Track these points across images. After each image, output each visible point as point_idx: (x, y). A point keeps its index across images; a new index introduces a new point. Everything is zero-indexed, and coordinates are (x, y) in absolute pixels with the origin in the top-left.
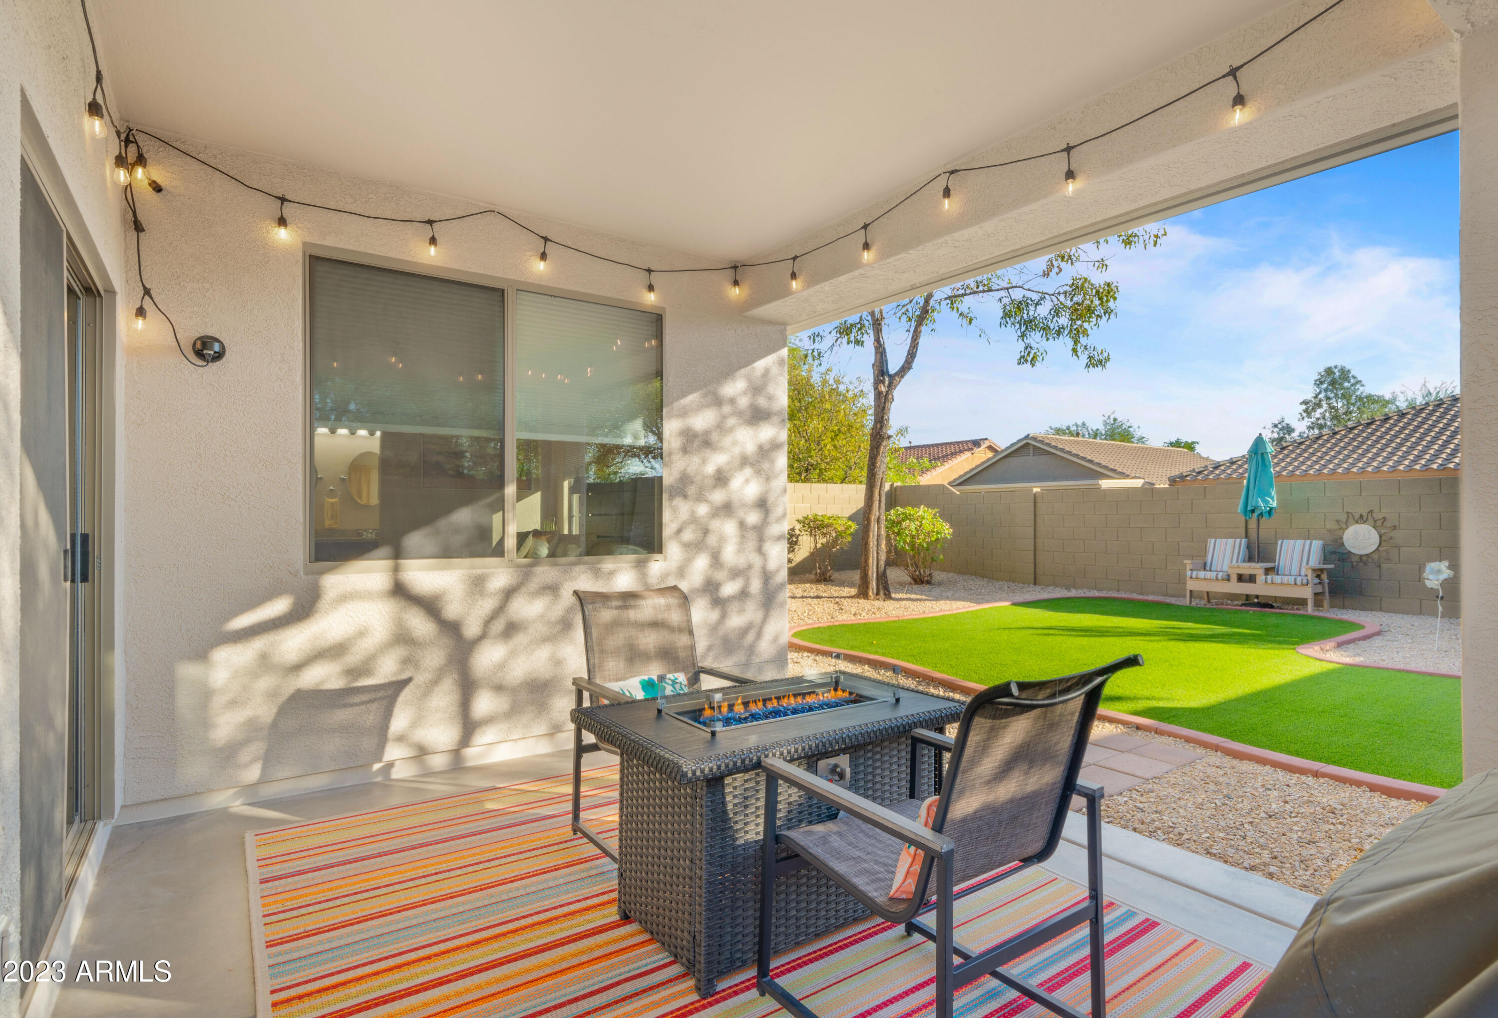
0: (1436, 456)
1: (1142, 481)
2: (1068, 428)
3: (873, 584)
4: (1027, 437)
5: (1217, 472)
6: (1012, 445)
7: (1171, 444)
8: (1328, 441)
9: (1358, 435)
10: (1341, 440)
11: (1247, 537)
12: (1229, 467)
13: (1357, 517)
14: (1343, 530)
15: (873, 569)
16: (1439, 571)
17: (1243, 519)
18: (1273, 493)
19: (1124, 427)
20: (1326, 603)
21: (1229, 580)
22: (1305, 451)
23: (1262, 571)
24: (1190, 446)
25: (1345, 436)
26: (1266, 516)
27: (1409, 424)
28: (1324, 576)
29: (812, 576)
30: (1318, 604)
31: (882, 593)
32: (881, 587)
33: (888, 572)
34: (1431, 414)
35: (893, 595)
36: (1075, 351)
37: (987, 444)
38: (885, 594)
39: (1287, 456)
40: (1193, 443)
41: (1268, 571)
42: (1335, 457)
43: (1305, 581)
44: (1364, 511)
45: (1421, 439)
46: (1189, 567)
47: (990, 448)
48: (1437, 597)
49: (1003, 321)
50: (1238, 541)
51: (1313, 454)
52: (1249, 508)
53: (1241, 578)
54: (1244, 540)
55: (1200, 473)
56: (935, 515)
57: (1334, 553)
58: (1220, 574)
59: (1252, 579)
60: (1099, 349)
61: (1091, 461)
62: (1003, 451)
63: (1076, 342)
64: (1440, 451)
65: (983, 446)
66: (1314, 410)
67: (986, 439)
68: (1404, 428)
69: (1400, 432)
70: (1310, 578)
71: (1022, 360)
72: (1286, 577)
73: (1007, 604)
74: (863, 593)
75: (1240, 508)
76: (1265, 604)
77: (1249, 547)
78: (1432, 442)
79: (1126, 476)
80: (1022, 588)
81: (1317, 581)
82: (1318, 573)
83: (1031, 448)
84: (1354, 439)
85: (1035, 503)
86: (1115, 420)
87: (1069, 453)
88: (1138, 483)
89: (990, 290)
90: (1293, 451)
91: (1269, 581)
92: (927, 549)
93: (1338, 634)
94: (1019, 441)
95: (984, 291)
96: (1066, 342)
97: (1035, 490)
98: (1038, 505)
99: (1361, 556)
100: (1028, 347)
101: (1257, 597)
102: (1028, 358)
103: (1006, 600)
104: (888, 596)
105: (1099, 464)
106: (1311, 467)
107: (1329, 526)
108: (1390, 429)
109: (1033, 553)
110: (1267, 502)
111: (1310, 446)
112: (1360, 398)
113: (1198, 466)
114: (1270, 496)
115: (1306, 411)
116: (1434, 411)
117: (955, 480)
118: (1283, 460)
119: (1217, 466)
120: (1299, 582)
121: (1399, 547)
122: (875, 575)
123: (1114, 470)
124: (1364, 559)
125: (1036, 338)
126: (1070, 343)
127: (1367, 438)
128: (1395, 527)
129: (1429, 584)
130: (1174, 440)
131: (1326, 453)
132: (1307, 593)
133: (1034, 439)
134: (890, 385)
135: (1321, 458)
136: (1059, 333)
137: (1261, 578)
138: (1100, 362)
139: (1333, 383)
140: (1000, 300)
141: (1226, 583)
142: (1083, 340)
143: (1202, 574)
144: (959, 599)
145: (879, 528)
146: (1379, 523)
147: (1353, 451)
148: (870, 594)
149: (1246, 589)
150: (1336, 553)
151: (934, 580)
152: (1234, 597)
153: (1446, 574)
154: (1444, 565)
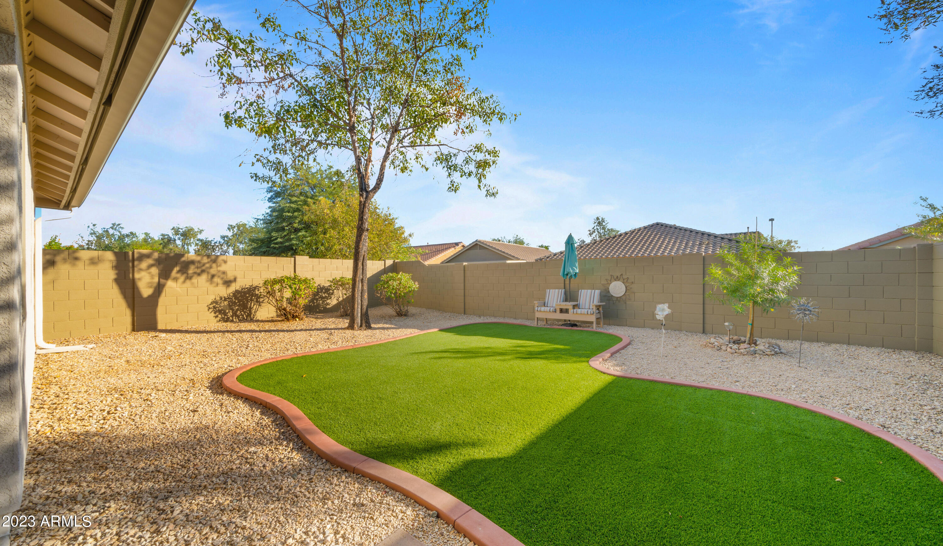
0: (640, 251)
1: (524, 260)
3: (358, 320)
4: (477, 241)
5: (556, 258)
8: (599, 244)
9: (610, 242)
10: (604, 244)
11: (565, 288)
12: (559, 255)
13: (615, 277)
14: (609, 284)
15: (358, 311)
16: (663, 310)
17: (562, 279)
18: (577, 265)
19: (521, 239)
20: (602, 323)
21: (556, 312)
22: (590, 248)
23: (571, 307)
24: (547, 248)
25: (605, 242)
26: (573, 277)
27: (629, 237)
28: (601, 309)
29: (339, 313)
30: (598, 323)
31: (364, 325)
32: (363, 322)
33: (369, 312)
34: (637, 233)
35: (373, 326)
36: (479, 186)
37: (462, 244)
38: (366, 326)
39: (583, 250)
41: (574, 307)
42: (601, 251)
43: (592, 312)
44: (618, 275)
45: (634, 244)
46: (536, 305)
48: (662, 325)
49: (435, 163)
50: (560, 290)
51: (593, 250)
52: (565, 273)
53: (562, 311)
54: (563, 290)
55: (548, 257)
56: (408, 277)
57: (605, 296)
58: (552, 309)
59: (567, 311)
60: (492, 187)
61: (504, 252)
62: (468, 246)
63: (480, 181)
64: (641, 249)
65: (460, 245)
66: (592, 234)
68: (627, 239)
69: (626, 241)
70: (594, 310)
71: (450, 189)
72: (583, 310)
73: (437, 330)
74: (351, 327)
75: (561, 273)
76: (573, 325)
77: (565, 293)
78: (638, 245)
79: (518, 259)
80: (457, 316)
81: (598, 311)
82: (598, 307)
83: (478, 246)
84: (609, 244)
85: (464, 271)
87: (495, 248)
88: (522, 261)
89: (429, 145)
90: (585, 248)
91: (575, 312)
92: (404, 296)
93: (610, 346)
94: (473, 243)
96: (473, 180)
97: (464, 264)
98: (466, 272)
99: (617, 298)
100: (453, 181)
101: (569, 321)
102: (453, 188)
104: (369, 327)
105: (507, 254)
106: (592, 255)
107: (602, 283)
108: (622, 239)
109: (463, 297)
110: (574, 270)
111: (592, 246)
112: (608, 230)
113: (547, 255)
115: (590, 234)
116: (638, 232)
117: (445, 260)
118: (581, 252)
119: (555, 255)
120: (589, 313)
121: (634, 293)
122: (359, 315)
123: (513, 257)
124: (619, 299)
125: (456, 176)
126: (476, 182)
127: (614, 243)
128: (632, 283)
129: (658, 317)
130: (541, 245)
131: (598, 249)
132: (593, 319)
133: (480, 241)
134: (367, 197)
135: (596, 251)
136: (470, 175)
137: (571, 311)
138: (493, 194)
139: (599, 223)
141: (554, 313)
142: (484, 181)
143: (543, 309)
145: (362, 286)
146: (625, 281)
147: (609, 249)
148: (356, 326)
149: (564, 316)
150: (606, 296)
151: (409, 313)
152: (559, 320)
153: (667, 311)
154: (666, 306)
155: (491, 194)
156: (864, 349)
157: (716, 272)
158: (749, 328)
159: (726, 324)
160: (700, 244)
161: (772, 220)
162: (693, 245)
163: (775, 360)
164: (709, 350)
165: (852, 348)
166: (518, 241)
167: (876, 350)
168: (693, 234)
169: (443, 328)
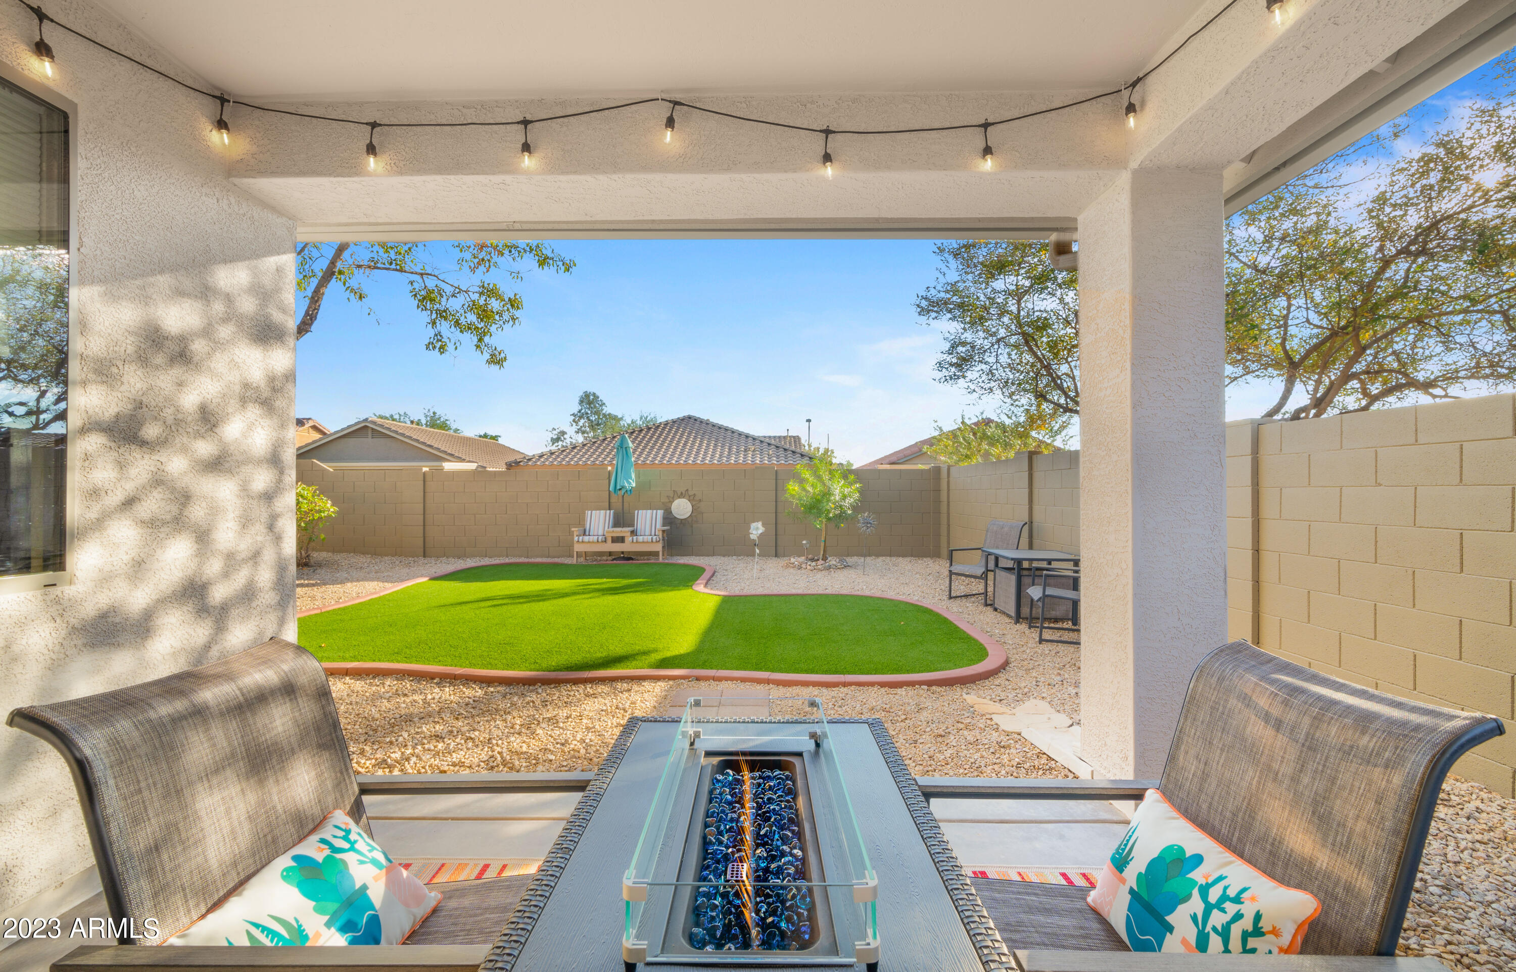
1: (476, 464)
2: (392, 416)
4: (366, 420)
5: (542, 460)
6: (349, 427)
7: (480, 436)
11: (613, 509)
12: (550, 457)
13: (679, 494)
14: (671, 502)
16: (757, 529)
17: (608, 495)
18: (633, 476)
19: (442, 420)
20: (671, 552)
21: (605, 542)
23: (629, 534)
24: (496, 440)
26: (628, 493)
28: (666, 536)
30: (665, 553)
34: (664, 429)
36: (479, 347)
40: (496, 436)
41: (631, 533)
43: (656, 540)
44: (683, 490)
46: (575, 534)
47: (315, 428)
50: (606, 513)
52: (618, 487)
53: (614, 540)
54: (610, 512)
55: (530, 460)
56: (315, 492)
57: (666, 518)
58: (600, 538)
59: (621, 540)
60: (499, 350)
61: (429, 446)
62: (333, 434)
63: (481, 340)
65: (307, 426)
67: (309, 419)
70: (658, 537)
71: (430, 346)
72: (644, 537)
73: (425, 579)
75: (612, 487)
76: (627, 557)
77: (615, 516)
79: (463, 460)
81: (663, 538)
82: (662, 533)
83: (370, 432)
85: (424, 481)
86: (434, 413)
87: (410, 438)
88: (473, 466)
89: (401, 270)
91: (631, 541)
95: (396, 270)
96: (472, 337)
97: (425, 469)
98: (427, 483)
99: (682, 520)
100: (438, 335)
101: (623, 553)
102: (438, 344)
103: (422, 576)
105: (438, 449)
107: (664, 501)
109: (422, 528)
110: (630, 483)
112: (605, 415)
114: (631, 478)
115: (574, 421)
120: (651, 541)
121: (707, 511)
123: (452, 455)
124: (683, 522)
125: (444, 327)
126: (475, 339)
128: (700, 501)
129: (752, 537)
130: (482, 434)
132: (658, 548)
133: (371, 423)
136: (466, 328)
137: (629, 539)
138: (499, 361)
139: (588, 402)
140: (412, 283)
141: (604, 545)
142: (487, 339)
143: (584, 539)
144: (372, 580)
146: (691, 498)
149: (617, 547)
150: (669, 519)
151: (312, 561)
152: (610, 554)
153: (761, 530)
154: (759, 524)
155: (496, 360)
156: (901, 559)
157: (793, 488)
158: (823, 544)
159: (804, 542)
160: (746, 451)
161: (809, 421)
162: (738, 452)
163: (846, 572)
164: (792, 570)
165: (894, 559)
166: (436, 423)
167: (908, 559)
168: (736, 435)
169: (437, 575)
